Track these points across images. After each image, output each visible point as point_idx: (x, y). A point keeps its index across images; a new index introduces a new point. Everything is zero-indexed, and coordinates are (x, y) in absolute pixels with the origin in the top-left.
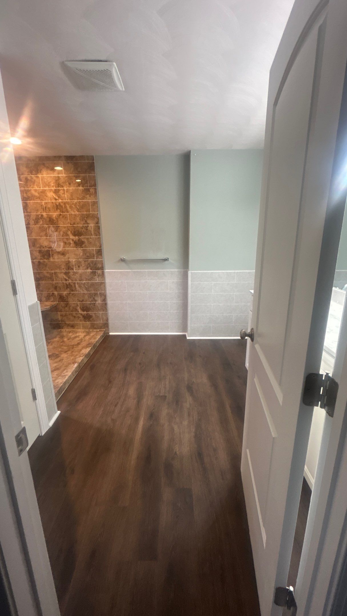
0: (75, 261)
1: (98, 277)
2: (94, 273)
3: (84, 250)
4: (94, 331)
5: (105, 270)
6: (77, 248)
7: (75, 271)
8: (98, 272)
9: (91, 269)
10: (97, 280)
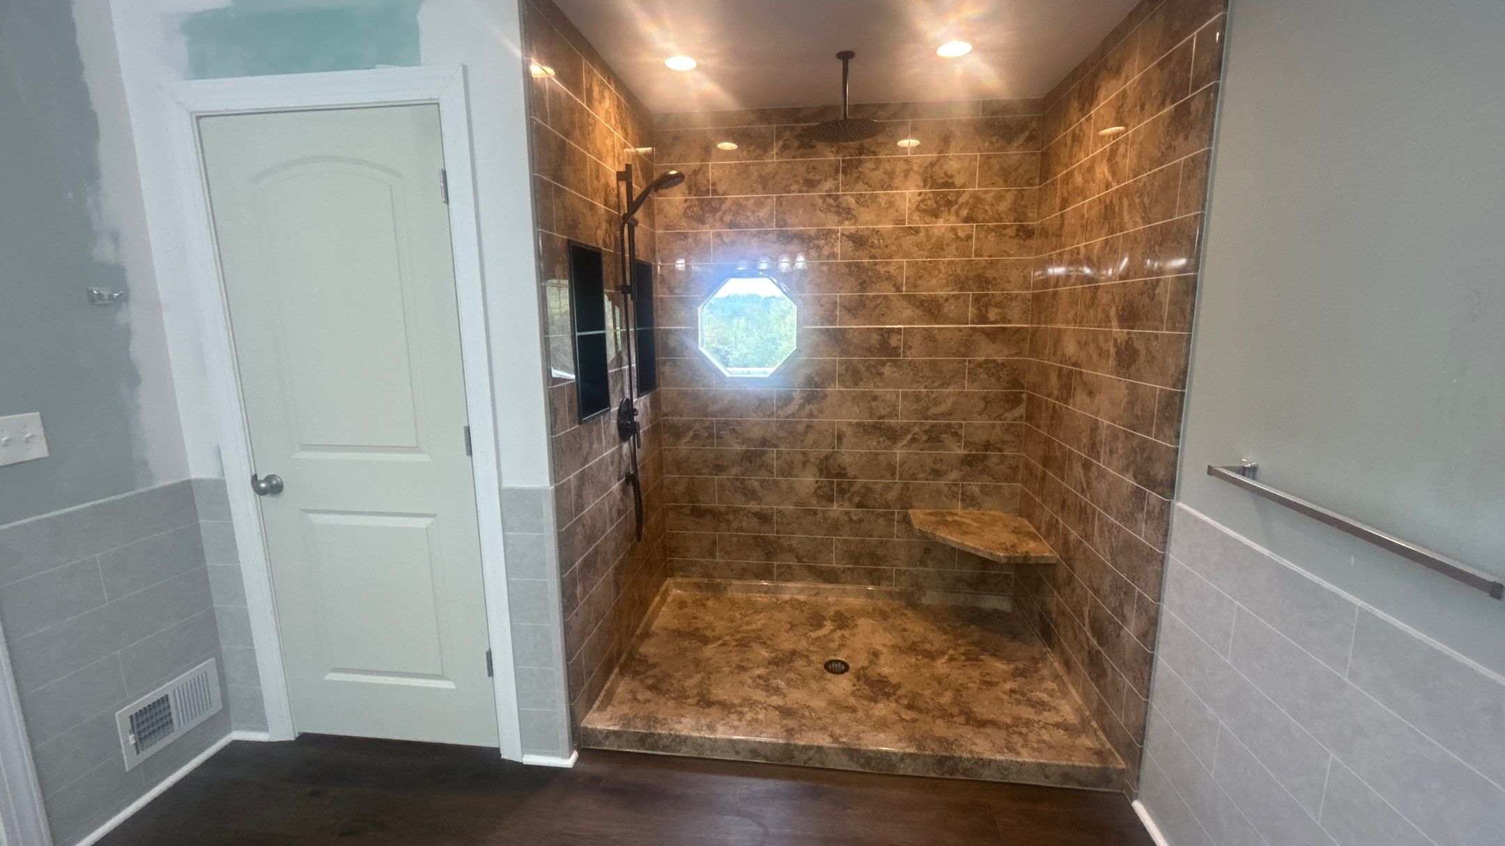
0: (1109, 426)
1: (1146, 523)
2: (1138, 496)
3: (1132, 388)
4: (1098, 738)
5: (1178, 500)
6: (1118, 374)
7: (1101, 465)
8: (1152, 501)
9: (1135, 477)
10: (1143, 534)
